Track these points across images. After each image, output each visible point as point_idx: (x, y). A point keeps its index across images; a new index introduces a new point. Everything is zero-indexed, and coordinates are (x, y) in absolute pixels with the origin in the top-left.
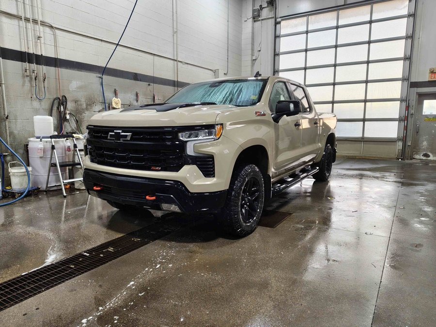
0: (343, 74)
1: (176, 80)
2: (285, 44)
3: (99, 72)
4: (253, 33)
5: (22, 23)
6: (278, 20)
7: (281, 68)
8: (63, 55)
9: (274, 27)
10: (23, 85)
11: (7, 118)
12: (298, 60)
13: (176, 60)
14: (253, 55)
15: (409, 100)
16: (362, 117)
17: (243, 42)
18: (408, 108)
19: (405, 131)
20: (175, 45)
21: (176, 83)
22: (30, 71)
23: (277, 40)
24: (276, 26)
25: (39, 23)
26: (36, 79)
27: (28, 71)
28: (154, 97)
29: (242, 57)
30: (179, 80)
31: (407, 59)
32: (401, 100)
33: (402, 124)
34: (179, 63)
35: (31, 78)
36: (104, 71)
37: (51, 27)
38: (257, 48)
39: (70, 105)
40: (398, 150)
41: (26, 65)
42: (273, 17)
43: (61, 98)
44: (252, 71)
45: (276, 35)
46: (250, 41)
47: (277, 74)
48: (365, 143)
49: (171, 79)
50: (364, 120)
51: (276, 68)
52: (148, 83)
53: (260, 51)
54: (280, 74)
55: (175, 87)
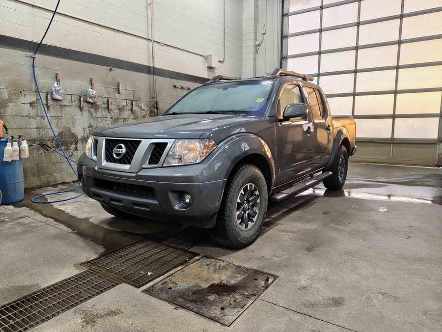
0: (367, 58)
1: (151, 65)
2: (294, 24)
3: (30, 50)
4: (256, 12)
7: (290, 54)
9: (281, 4)
12: (310, 43)
14: (256, 39)
16: (391, 113)
17: (244, 24)
21: (152, 70)
23: (285, 19)
24: (283, 2)
28: (119, 86)
29: (244, 42)
30: (156, 66)
34: (156, 45)
36: (38, 48)
38: (261, 30)
40: (439, 154)
44: (255, 60)
45: (284, 13)
46: (252, 23)
47: (285, 60)
48: (396, 145)
49: (145, 64)
50: (394, 117)
51: (284, 54)
52: (109, 68)
53: (264, 34)
54: (290, 61)
55: (150, 74)
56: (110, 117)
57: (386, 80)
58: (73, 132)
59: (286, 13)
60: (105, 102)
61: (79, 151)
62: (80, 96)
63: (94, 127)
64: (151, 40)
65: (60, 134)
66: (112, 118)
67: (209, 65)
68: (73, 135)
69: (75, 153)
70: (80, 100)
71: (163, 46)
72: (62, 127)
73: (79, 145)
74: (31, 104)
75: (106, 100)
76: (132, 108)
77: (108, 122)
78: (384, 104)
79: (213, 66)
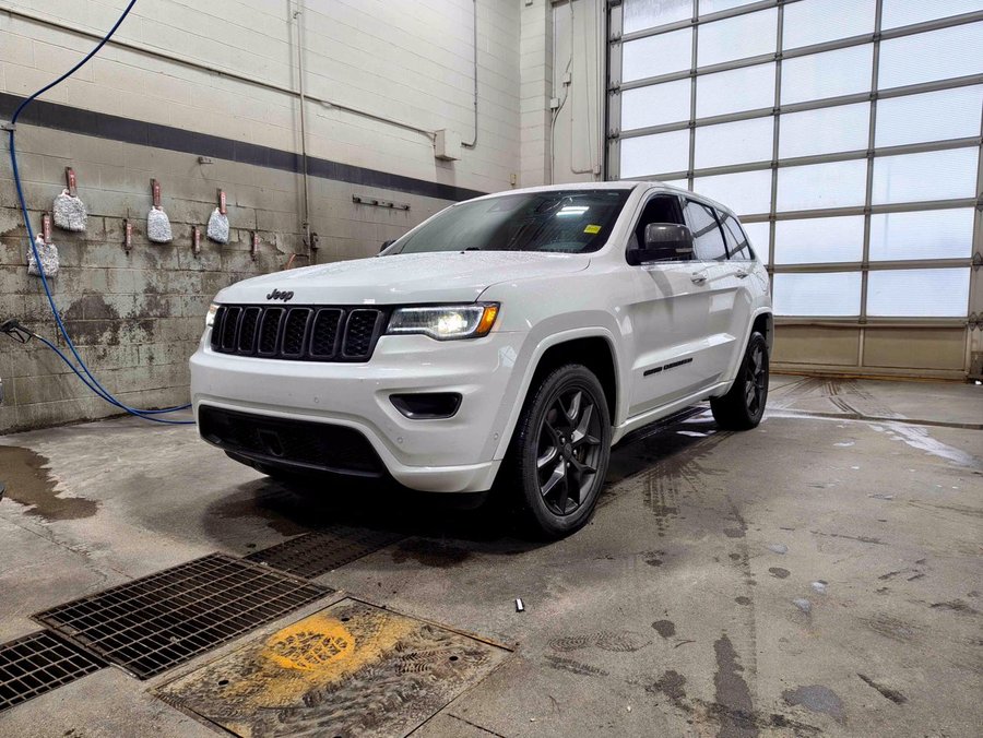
0: (800, 134)
1: (301, 153)
2: (634, 62)
4: (550, 36)
7: (626, 126)
9: (604, 15)
12: (672, 103)
13: (298, 95)
14: (549, 96)
16: (859, 258)
17: (524, 64)
20: (295, 51)
21: (300, 163)
23: (615, 49)
24: (609, 13)
28: (219, 198)
29: (522, 104)
30: (311, 153)
34: (311, 105)
36: (22, 109)
38: (560, 77)
44: (549, 140)
45: (612, 38)
46: (541, 58)
47: (614, 143)
48: (871, 332)
49: (285, 149)
50: (865, 267)
51: (613, 127)
52: (196, 156)
53: (568, 84)
54: (626, 144)
55: (296, 171)
56: (198, 268)
57: (846, 183)
58: (107, 303)
59: (616, 36)
60: (187, 235)
61: (121, 347)
62: (125, 221)
63: (160, 291)
64: (299, 95)
65: (74, 307)
66: (203, 271)
67: (439, 154)
68: (108, 310)
69: (113, 351)
70: (125, 228)
71: (327, 108)
72: (81, 291)
73: (121, 333)
74: (4, 238)
75: (189, 229)
76: (253, 247)
77: (194, 280)
78: (841, 240)
79: (448, 154)
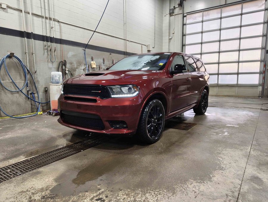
1: (125, 51)
2: (189, 29)
3: (84, 47)
4: (170, 23)
5: (44, 20)
6: (185, 15)
7: (187, 43)
8: (64, 38)
9: (182, 19)
10: (44, 54)
11: (36, 72)
12: (197, 38)
13: (125, 40)
14: (169, 36)
15: (266, 61)
16: (236, 71)
17: (164, 29)
18: (265, 66)
19: (263, 80)
20: (125, 31)
21: (125, 53)
22: (47, 46)
23: (185, 26)
25: (52, 19)
26: (50, 51)
27: (46, 46)
28: (113, 61)
29: (163, 37)
30: (127, 51)
31: (264, 36)
32: (261, 61)
33: (262, 75)
34: (127, 41)
35: (48, 51)
36: (86, 46)
37: (59, 22)
38: (172, 32)
39: (68, 65)
40: (259, 91)
41: (45, 43)
42: (182, 13)
43: (63, 62)
44: (169, 46)
45: (184, 24)
46: (168, 28)
47: (184, 46)
48: (239, 87)
49: (123, 51)
50: (238, 74)
51: (184, 43)
52: (110, 53)
53: (174, 33)
54: (187, 47)
55: (124, 55)
57: (234, 56)
59: (185, 23)
67: (148, 50)
71: (130, 42)
74: (84, 70)
75: (108, 67)
78: (233, 68)
79: (150, 50)
